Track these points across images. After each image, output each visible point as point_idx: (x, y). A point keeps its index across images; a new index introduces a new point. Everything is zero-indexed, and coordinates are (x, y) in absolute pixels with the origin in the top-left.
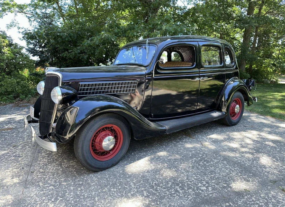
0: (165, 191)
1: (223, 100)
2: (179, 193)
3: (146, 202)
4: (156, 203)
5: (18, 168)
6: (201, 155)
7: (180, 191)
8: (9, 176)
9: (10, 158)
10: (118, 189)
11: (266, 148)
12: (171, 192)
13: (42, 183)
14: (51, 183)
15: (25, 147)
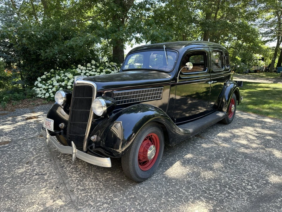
0: (219, 194)
1: (224, 101)
2: (232, 194)
3: (210, 208)
4: (220, 207)
5: (52, 188)
6: (223, 155)
7: (232, 193)
8: (48, 198)
9: (34, 177)
10: (175, 198)
11: (271, 143)
12: (225, 195)
13: (92, 202)
14: (102, 200)
15: (41, 162)
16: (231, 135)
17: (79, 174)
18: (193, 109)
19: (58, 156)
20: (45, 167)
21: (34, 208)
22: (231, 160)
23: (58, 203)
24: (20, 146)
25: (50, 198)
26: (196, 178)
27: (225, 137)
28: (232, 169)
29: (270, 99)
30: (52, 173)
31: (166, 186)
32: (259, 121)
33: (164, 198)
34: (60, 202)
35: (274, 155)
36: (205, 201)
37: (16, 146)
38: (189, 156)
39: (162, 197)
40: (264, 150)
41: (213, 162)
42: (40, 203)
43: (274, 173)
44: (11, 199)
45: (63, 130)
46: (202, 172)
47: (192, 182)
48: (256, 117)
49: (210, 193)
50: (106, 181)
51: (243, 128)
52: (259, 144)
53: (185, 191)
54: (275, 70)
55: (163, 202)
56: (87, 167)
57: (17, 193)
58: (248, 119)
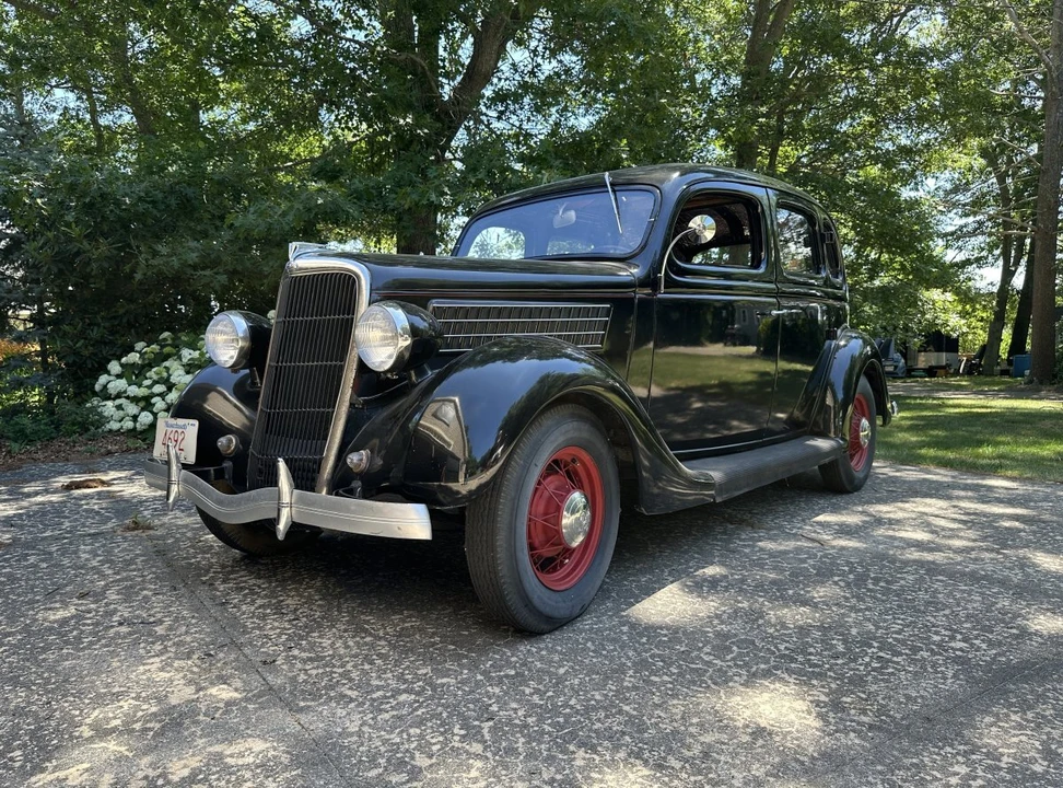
0: (844, 664)
2: (897, 663)
3: (816, 699)
4: (853, 697)
5: (189, 658)
6: (846, 568)
7: (895, 659)
8: (175, 683)
9: (113, 630)
10: (674, 674)
11: (1019, 537)
12: (867, 665)
13: (350, 688)
14: (388, 685)
15: (137, 594)
16: (867, 519)
17: (290, 621)
18: (711, 427)
19: (204, 579)
20: (155, 605)
21: (122, 707)
22: (876, 581)
23: (214, 693)
24: (50, 553)
25: (183, 681)
26: (748, 627)
27: (841, 525)
28: (883, 601)
29: (1000, 434)
30: (184, 618)
31: (637, 645)
32: (967, 484)
33: (631, 676)
34: (223, 693)
35: (1034, 565)
36: (792, 680)
37: (33, 554)
38: (712, 571)
39: (624, 673)
40: (998, 553)
41: (808, 586)
42: (143, 694)
43: (1048, 610)
44: (27, 686)
45: (230, 459)
46: (770, 609)
47: (736, 635)
48: (953, 477)
49: (810, 660)
50: (400, 636)
51: (907, 502)
52: (975, 540)
53: (712, 657)
54: (1004, 366)
55: (630, 685)
56: (320, 602)
57: (50, 669)
58: (925, 480)
